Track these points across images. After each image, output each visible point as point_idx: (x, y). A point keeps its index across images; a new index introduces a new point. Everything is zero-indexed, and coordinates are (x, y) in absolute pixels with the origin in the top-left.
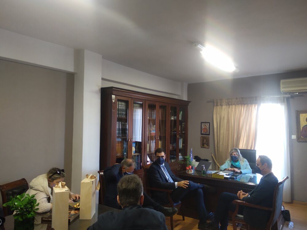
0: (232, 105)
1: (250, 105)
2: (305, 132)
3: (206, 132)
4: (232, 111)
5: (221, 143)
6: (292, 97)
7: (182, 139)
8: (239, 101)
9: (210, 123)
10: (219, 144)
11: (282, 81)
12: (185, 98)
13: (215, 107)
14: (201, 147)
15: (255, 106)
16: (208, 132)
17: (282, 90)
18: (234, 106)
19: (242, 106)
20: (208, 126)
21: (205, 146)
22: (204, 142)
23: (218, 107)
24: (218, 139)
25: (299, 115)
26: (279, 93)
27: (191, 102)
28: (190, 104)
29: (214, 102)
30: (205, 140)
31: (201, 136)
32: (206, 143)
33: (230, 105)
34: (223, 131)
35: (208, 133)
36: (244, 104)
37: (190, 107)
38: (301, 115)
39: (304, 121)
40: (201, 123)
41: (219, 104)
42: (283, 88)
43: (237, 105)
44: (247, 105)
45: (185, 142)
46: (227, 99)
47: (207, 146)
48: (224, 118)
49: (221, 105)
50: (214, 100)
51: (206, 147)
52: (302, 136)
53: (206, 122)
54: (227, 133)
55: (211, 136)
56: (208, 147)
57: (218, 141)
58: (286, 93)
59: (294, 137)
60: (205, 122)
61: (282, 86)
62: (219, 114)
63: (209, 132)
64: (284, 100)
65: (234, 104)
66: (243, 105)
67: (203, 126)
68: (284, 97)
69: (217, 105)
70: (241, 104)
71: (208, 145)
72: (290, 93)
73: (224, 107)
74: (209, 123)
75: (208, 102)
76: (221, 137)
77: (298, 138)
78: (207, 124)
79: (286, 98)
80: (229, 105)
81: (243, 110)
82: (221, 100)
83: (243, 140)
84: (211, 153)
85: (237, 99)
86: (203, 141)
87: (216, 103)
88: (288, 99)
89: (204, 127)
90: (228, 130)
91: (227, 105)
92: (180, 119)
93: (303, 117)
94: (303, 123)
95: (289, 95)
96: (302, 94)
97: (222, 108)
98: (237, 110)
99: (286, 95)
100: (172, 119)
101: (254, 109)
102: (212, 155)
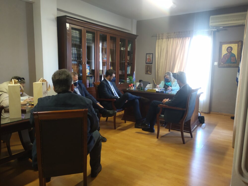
0: (170, 38)
1: (184, 38)
2: (225, 59)
3: (150, 62)
4: (170, 43)
5: (160, 70)
6: (218, 31)
7: (130, 67)
8: (176, 35)
10: (159, 70)
11: (211, 17)
12: (134, 32)
13: (157, 41)
15: (188, 39)
17: (210, 24)
19: (178, 39)
21: (149, 72)
22: (148, 70)
23: (160, 40)
24: (158, 67)
25: (222, 45)
26: (209, 27)
27: (138, 36)
28: (137, 38)
29: (157, 36)
30: (148, 68)
31: (146, 65)
32: (149, 70)
34: (163, 60)
35: (151, 62)
36: (180, 38)
38: (223, 45)
39: (225, 50)
40: (147, 54)
41: (160, 38)
42: (212, 23)
43: (174, 39)
45: (132, 70)
46: (167, 33)
47: (150, 73)
48: (164, 49)
49: (162, 39)
50: (157, 34)
52: (222, 63)
53: (150, 53)
54: (166, 61)
55: (153, 65)
56: (151, 73)
57: (158, 68)
58: (213, 27)
59: (216, 63)
61: (210, 21)
62: (160, 46)
64: (211, 33)
67: (148, 57)
69: (159, 39)
70: (177, 37)
71: (151, 72)
72: (217, 27)
73: (164, 40)
75: (153, 36)
77: (219, 64)
80: (168, 38)
81: (179, 41)
82: (163, 34)
83: (177, 66)
84: (153, 78)
85: (175, 33)
86: (147, 68)
87: (158, 37)
88: (214, 33)
90: (166, 59)
91: (166, 39)
92: (128, 50)
93: (225, 47)
94: (224, 52)
95: (215, 29)
96: (226, 28)
97: (163, 41)
98: (174, 42)
99: (213, 29)
100: (122, 49)
101: (187, 41)
102: (154, 79)
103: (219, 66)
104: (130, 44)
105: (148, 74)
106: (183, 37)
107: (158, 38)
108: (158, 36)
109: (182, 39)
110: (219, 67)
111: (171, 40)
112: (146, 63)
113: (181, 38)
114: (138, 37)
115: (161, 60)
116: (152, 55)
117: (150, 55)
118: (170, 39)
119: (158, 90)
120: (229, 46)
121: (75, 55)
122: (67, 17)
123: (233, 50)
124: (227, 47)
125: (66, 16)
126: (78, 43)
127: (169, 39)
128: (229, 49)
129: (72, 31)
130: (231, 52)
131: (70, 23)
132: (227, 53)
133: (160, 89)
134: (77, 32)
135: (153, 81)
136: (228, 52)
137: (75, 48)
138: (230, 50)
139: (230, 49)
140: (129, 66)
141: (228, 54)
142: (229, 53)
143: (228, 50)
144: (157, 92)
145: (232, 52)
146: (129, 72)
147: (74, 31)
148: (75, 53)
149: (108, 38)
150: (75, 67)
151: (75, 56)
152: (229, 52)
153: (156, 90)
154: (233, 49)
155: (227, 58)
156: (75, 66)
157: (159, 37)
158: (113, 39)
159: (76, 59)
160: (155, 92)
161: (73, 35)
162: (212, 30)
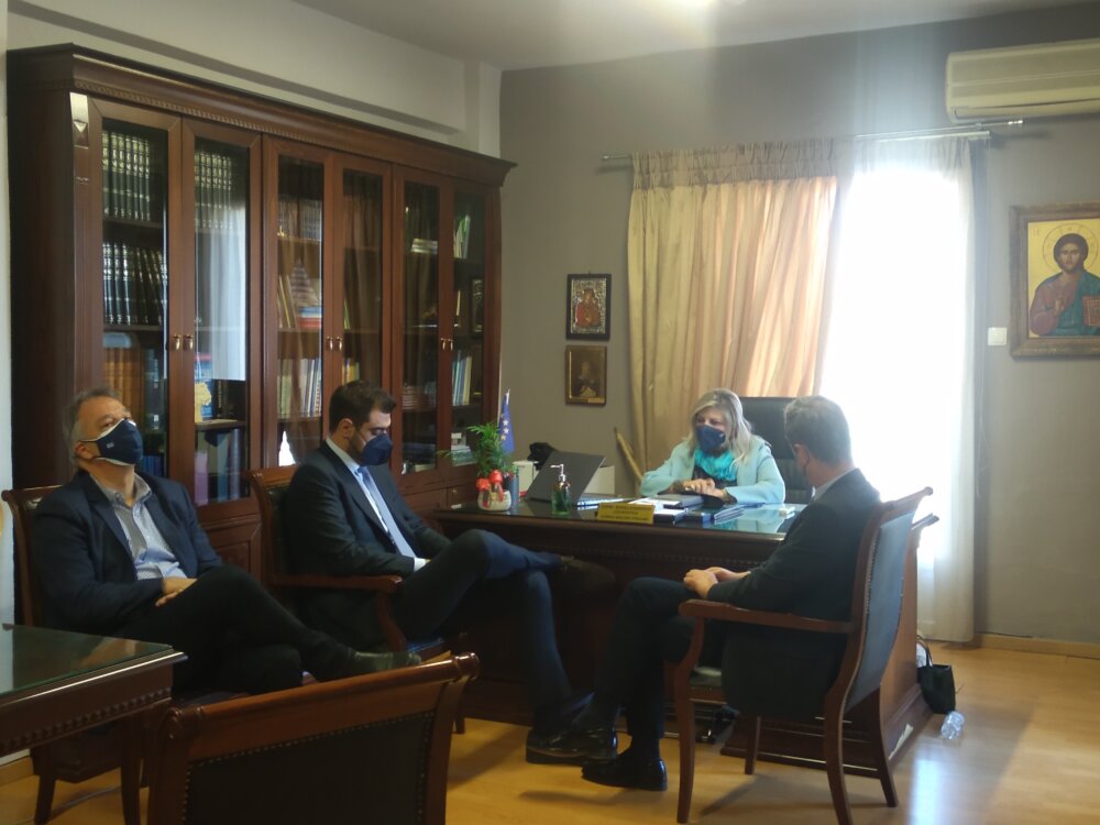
0: (715, 182)
1: (802, 181)
2: (1047, 309)
3: (591, 325)
4: (717, 212)
5: (661, 376)
6: (998, 141)
7: (468, 360)
8: (752, 163)
9: (612, 280)
10: (653, 382)
11: (954, 59)
12: (487, 144)
13: (636, 196)
14: (569, 402)
15: (826, 186)
16: (600, 324)
17: (952, 103)
18: (725, 189)
19: (764, 186)
20: (604, 294)
21: (588, 393)
22: (581, 378)
23: (650, 192)
24: (649, 358)
25: (1026, 228)
26: (942, 119)
27: (515, 165)
28: (511, 177)
29: (630, 169)
30: (585, 367)
31: (568, 349)
32: (592, 381)
33: (708, 182)
34: (674, 313)
35: (602, 330)
36: (777, 179)
37: (512, 197)
38: (1030, 225)
39: (1044, 256)
40: (570, 277)
41: (655, 178)
42: (959, 93)
43: (741, 187)
44: (788, 181)
45: (485, 382)
46: (695, 153)
47: (598, 395)
48: (677, 247)
49: (667, 185)
50: (631, 158)
51: (590, 401)
52: (1034, 332)
53: (594, 272)
54: (692, 323)
55: (614, 346)
56: (601, 401)
57: (649, 366)
58: (970, 120)
59: (998, 336)
60: (586, 272)
61: (951, 84)
62: (653, 231)
63: (604, 324)
64: (959, 154)
65: (728, 179)
66: (770, 182)
67: (579, 294)
68: (959, 139)
69: (645, 186)
70: (760, 178)
71: (600, 389)
72: (989, 119)
73: (680, 193)
74: (608, 277)
75: (604, 170)
76: (664, 343)
77: (1016, 340)
78: (599, 285)
79: (967, 145)
80: (703, 182)
81: (770, 202)
82: (669, 156)
83: (764, 354)
84: (616, 430)
85: (742, 149)
86: (577, 370)
87: (641, 172)
88: (977, 150)
89: (580, 300)
90: (696, 310)
91: (691, 184)
92: (458, 253)
93: (1043, 237)
94: (1042, 266)
95: (983, 130)
96: (1041, 126)
97: (669, 199)
98: (741, 208)
99: (971, 130)
100: (416, 249)
101: (820, 200)
102: (620, 437)
103: (1018, 353)
104: (467, 219)
105: (585, 404)
106: (792, 177)
107: (637, 179)
108: (637, 168)
109: (789, 185)
110: (1017, 358)
111: (719, 190)
112: (569, 336)
113: (784, 184)
114: (513, 171)
115: (666, 318)
116: (604, 283)
117: (593, 282)
118: (712, 189)
119: (666, 507)
120: (1066, 232)
121: (123, 296)
122: (76, 56)
123: (1091, 256)
124: (1056, 237)
125: (71, 49)
126: (142, 216)
127: (709, 186)
128: (1070, 247)
129: (105, 140)
130: (1080, 264)
131: (91, 94)
132: (1060, 271)
133: (674, 503)
134: (137, 145)
135: (619, 446)
136: (1061, 265)
137: (121, 250)
138: (1075, 257)
139: (1074, 252)
140: (463, 358)
141: (1065, 279)
142: (1068, 272)
143: (1064, 257)
144: (660, 519)
145: (1086, 264)
146: (461, 394)
147: (118, 141)
148: (121, 282)
149: (332, 183)
150: (121, 373)
151: (123, 302)
152: (1070, 267)
153: (651, 508)
154: (1090, 249)
155: (1057, 303)
156: (121, 365)
157: (648, 172)
158: (364, 187)
159: (124, 319)
160: (651, 521)
161: (111, 165)
162: (966, 138)
